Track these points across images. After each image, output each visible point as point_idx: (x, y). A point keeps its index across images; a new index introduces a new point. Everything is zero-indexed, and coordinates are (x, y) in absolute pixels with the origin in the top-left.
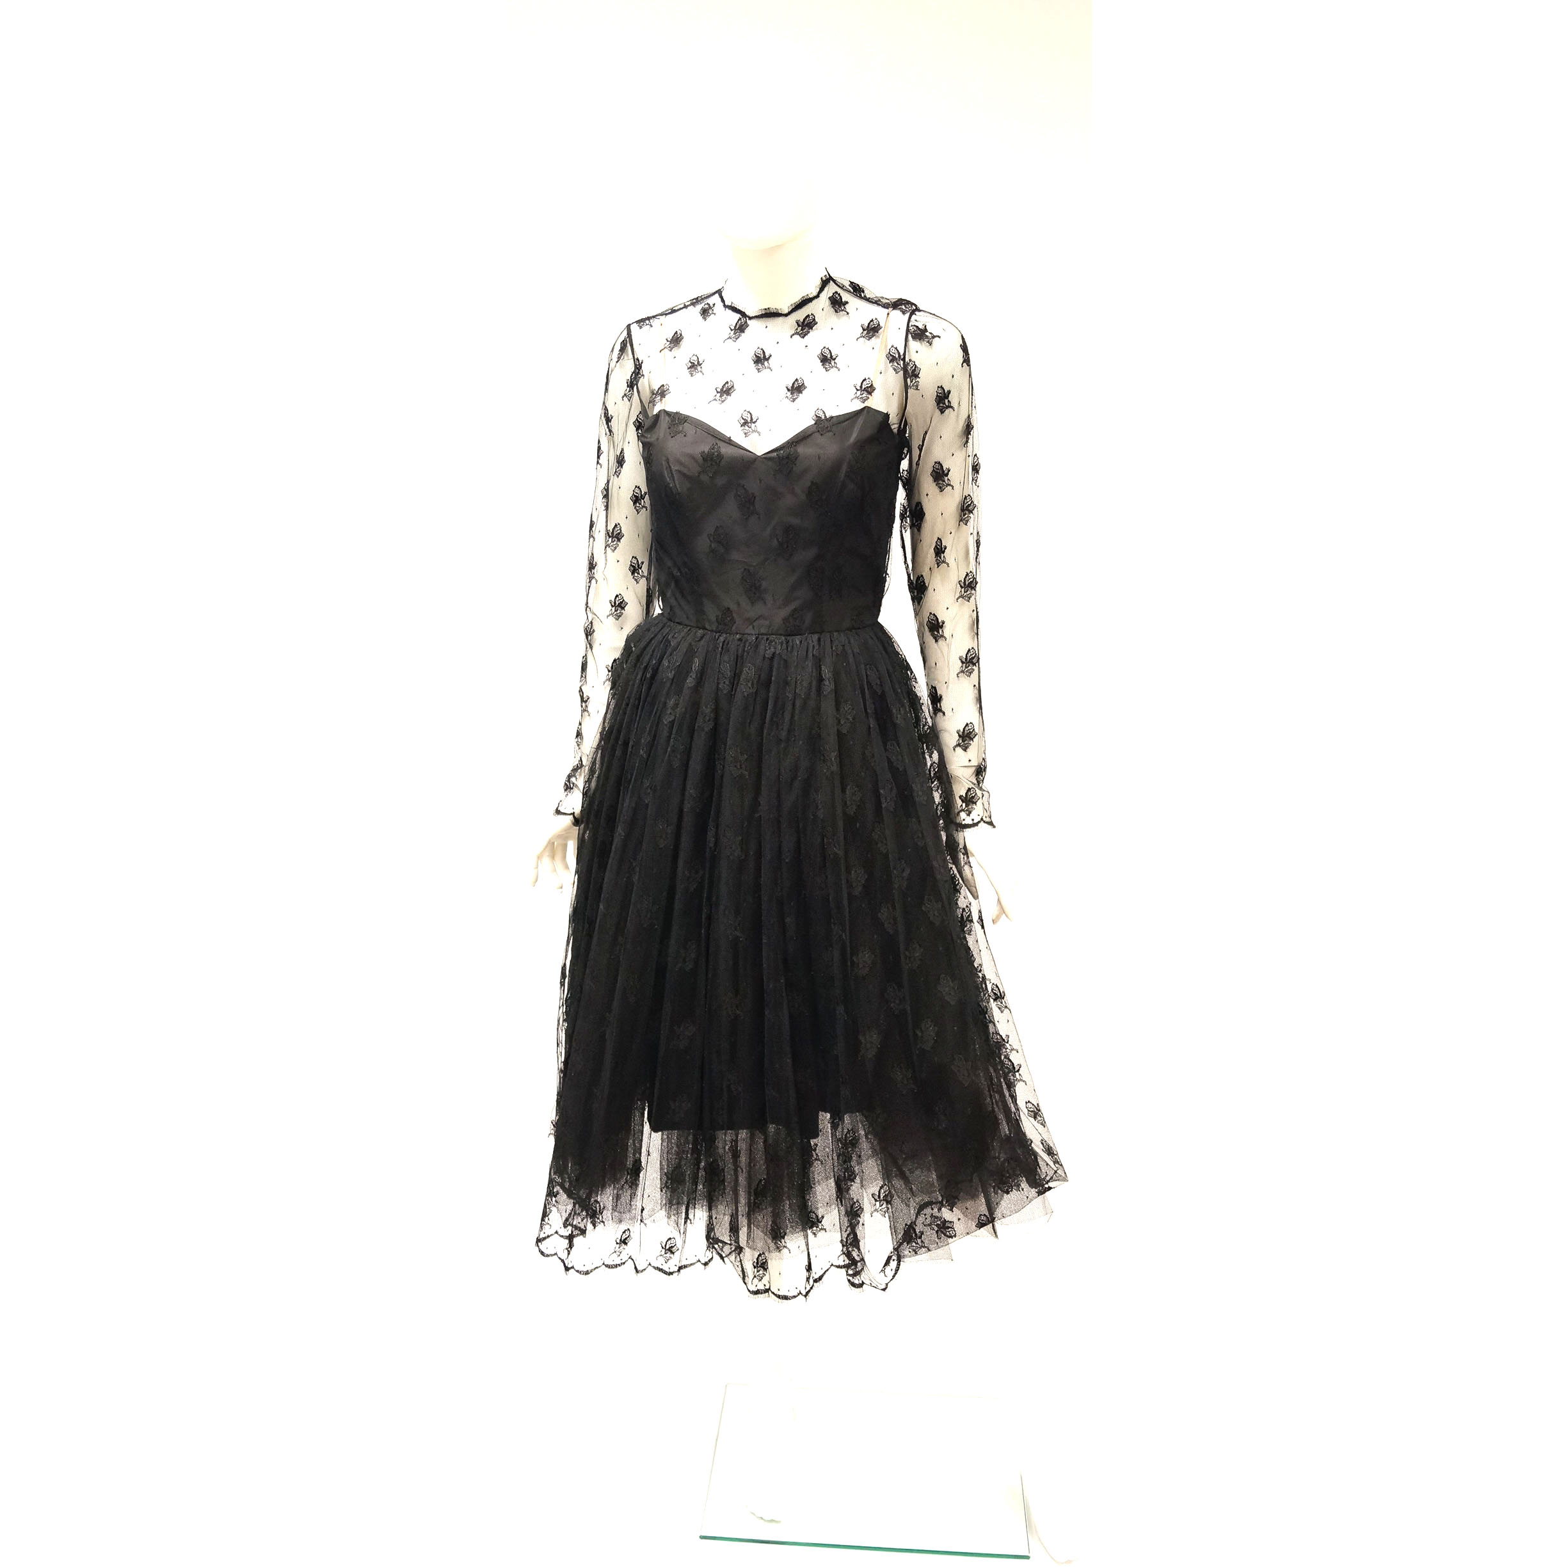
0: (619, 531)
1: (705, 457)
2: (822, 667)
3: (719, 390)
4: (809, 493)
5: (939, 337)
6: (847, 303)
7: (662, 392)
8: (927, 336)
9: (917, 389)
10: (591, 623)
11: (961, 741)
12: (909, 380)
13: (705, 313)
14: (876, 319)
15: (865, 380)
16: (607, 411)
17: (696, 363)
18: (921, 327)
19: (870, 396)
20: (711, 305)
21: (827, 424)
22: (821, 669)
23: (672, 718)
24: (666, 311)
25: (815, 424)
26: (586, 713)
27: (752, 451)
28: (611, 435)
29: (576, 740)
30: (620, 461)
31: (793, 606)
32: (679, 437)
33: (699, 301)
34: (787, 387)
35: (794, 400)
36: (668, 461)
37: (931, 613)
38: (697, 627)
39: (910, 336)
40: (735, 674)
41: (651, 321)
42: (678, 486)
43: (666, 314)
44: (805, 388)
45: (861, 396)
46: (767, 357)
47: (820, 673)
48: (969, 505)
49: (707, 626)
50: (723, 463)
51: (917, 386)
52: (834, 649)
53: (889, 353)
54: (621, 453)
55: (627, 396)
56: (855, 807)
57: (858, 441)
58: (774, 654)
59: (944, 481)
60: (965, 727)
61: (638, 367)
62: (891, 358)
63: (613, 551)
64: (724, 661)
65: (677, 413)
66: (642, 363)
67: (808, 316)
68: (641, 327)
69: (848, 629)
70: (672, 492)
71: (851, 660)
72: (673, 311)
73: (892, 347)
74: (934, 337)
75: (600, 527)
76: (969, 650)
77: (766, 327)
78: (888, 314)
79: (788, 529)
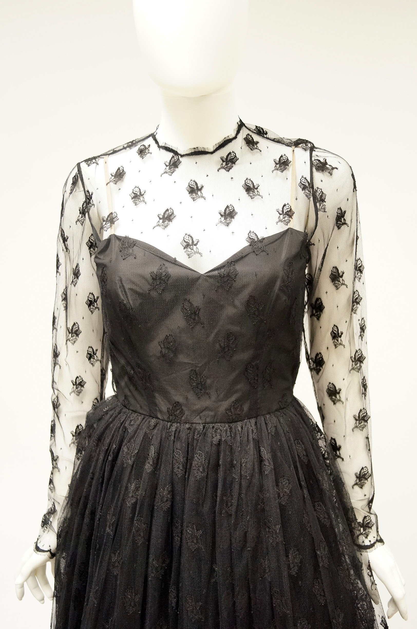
0: (77, 329)
1: (154, 277)
2: (261, 448)
3: (161, 217)
4: (248, 304)
5: (337, 169)
6: (258, 142)
7: (111, 219)
8: (328, 168)
9: (325, 211)
10: (57, 397)
11: (358, 481)
12: (318, 204)
13: (142, 152)
14: (285, 155)
15: (285, 205)
16: (64, 232)
17: (138, 194)
18: (322, 160)
19: (291, 219)
20: (147, 146)
21: (260, 245)
22: (260, 451)
23: (134, 501)
24: (109, 151)
25: (250, 245)
26: (56, 470)
27: (196, 270)
28: (67, 251)
29: (50, 486)
30: (76, 274)
31: (233, 398)
32: (130, 259)
33: (134, 144)
34: (220, 213)
35: (228, 225)
36: (121, 281)
37: (330, 383)
38: (150, 416)
39: (314, 169)
40: (187, 460)
41: (97, 160)
42: (131, 302)
43: (109, 154)
44: (236, 213)
45: (283, 220)
46: (200, 188)
47: (259, 453)
48: (357, 298)
49: (159, 416)
50: (170, 281)
51: (324, 209)
52: (269, 431)
53: (301, 182)
54: (77, 267)
55: (81, 221)
56: (296, 568)
57: (287, 259)
58: (220, 441)
59: (339, 281)
60: (361, 470)
61: (89, 198)
62: (302, 186)
63: (73, 344)
64: (177, 449)
65: (126, 237)
66: (92, 194)
67: (230, 153)
68: (89, 165)
69: (277, 410)
70: (126, 308)
71: (284, 439)
72: (114, 152)
73: (302, 177)
74: (333, 168)
75: (61, 322)
76: (361, 410)
77: (196, 163)
78: (293, 151)
79: (229, 335)
